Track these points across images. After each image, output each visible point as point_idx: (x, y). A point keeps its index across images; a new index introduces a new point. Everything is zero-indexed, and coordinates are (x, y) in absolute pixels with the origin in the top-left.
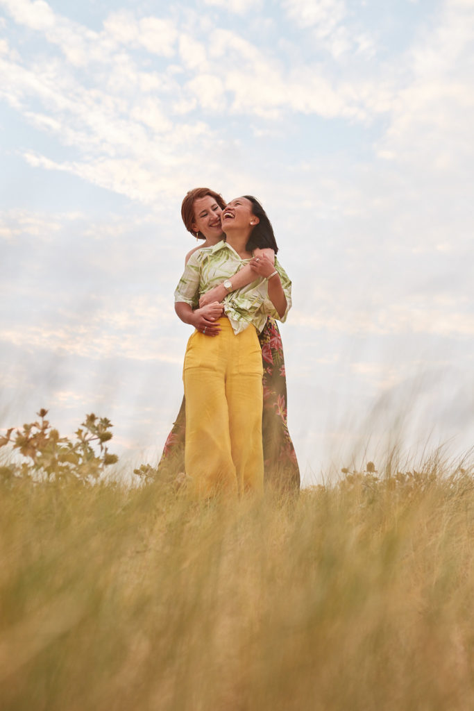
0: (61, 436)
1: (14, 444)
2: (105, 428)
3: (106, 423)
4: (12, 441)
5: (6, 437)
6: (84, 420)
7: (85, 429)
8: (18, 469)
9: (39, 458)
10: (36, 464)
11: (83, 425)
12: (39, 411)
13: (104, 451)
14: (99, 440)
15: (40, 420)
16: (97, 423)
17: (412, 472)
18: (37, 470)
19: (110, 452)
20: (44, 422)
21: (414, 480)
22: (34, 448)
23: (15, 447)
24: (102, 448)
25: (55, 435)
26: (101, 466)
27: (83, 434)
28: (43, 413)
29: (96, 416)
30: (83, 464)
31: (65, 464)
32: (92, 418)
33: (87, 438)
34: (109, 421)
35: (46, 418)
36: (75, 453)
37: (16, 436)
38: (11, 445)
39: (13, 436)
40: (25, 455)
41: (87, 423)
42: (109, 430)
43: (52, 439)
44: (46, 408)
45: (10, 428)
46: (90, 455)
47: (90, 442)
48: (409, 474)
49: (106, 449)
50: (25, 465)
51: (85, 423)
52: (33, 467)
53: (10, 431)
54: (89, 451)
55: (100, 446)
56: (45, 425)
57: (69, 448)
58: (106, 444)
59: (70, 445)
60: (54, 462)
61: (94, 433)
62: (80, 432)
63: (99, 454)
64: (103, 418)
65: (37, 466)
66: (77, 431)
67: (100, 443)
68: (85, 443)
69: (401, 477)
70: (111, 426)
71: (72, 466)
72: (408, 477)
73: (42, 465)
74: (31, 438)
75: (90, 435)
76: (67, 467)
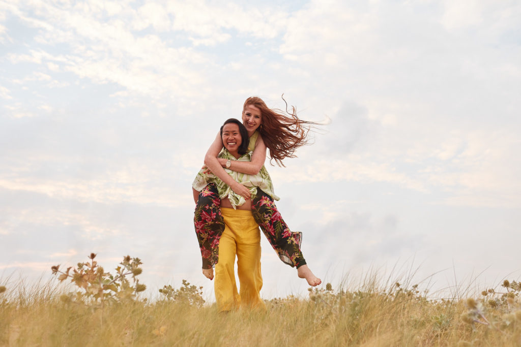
0: (105, 271)
1: (72, 278)
2: (137, 265)
3: (138, 261)
4: (70, 276)
5: (66, 273)
6: (122, 260)
7: (122, 267)
8: (75, 296)
9: (89, 288)
10: (87, 293)
11: (121, 263)
12: (90, 255)
13: (136, 282)
14: (132, 274)
15: (90, 261)
16: (131, 262)
17: (357, 292)
18: (88, 297)
19: (141, 283)
20: (93, 262)
21: (359, 298)
22: (86, 281)
23: (72, 281)
24: (135, 280)
25: (101, 271)
26: (134, 293)
27: (121, 270)
28: (93, 256)
29: (131, 258)
30: (121, 292)
31: (108, 291)
32: (128, 259)
33: (124, 273)
34: (140, 260)
35: (95, 259)
36: (115, 283)
37: (74, 273)
38: (69, 279)
39: (71, 272)
40: (80, 287)
41: (124, 262)
42: (139, 266)
43: (99, 274)
44: (95, 253)
45: (69, 267)
46: (126, 285)
47: (126, 275)
48: (355, 293)
49: (138, 281)
50: (79, 293)
51: (123, 262)
52: (86, 294)
53: (69, 269)
54: (125, 282)
55: (133, 278)
56: (94, 264)
57: (110, 279)
58: (137, 277)
59: (112, 277)
60: (101, 290)
61: (129, 269)
62: (119, 269)
63: (132, 284)
64: (135, 258)
65: (88, 294)
66: (117, 268)
67: (133, 277)
68: (122, 277)
69: (349, 296)
70: (141, 263)
71: (113, 293)
72: (354, 295)
73: (92, 293)
74: (84, 275)
75: (126, 271)
76: (110, 294)
